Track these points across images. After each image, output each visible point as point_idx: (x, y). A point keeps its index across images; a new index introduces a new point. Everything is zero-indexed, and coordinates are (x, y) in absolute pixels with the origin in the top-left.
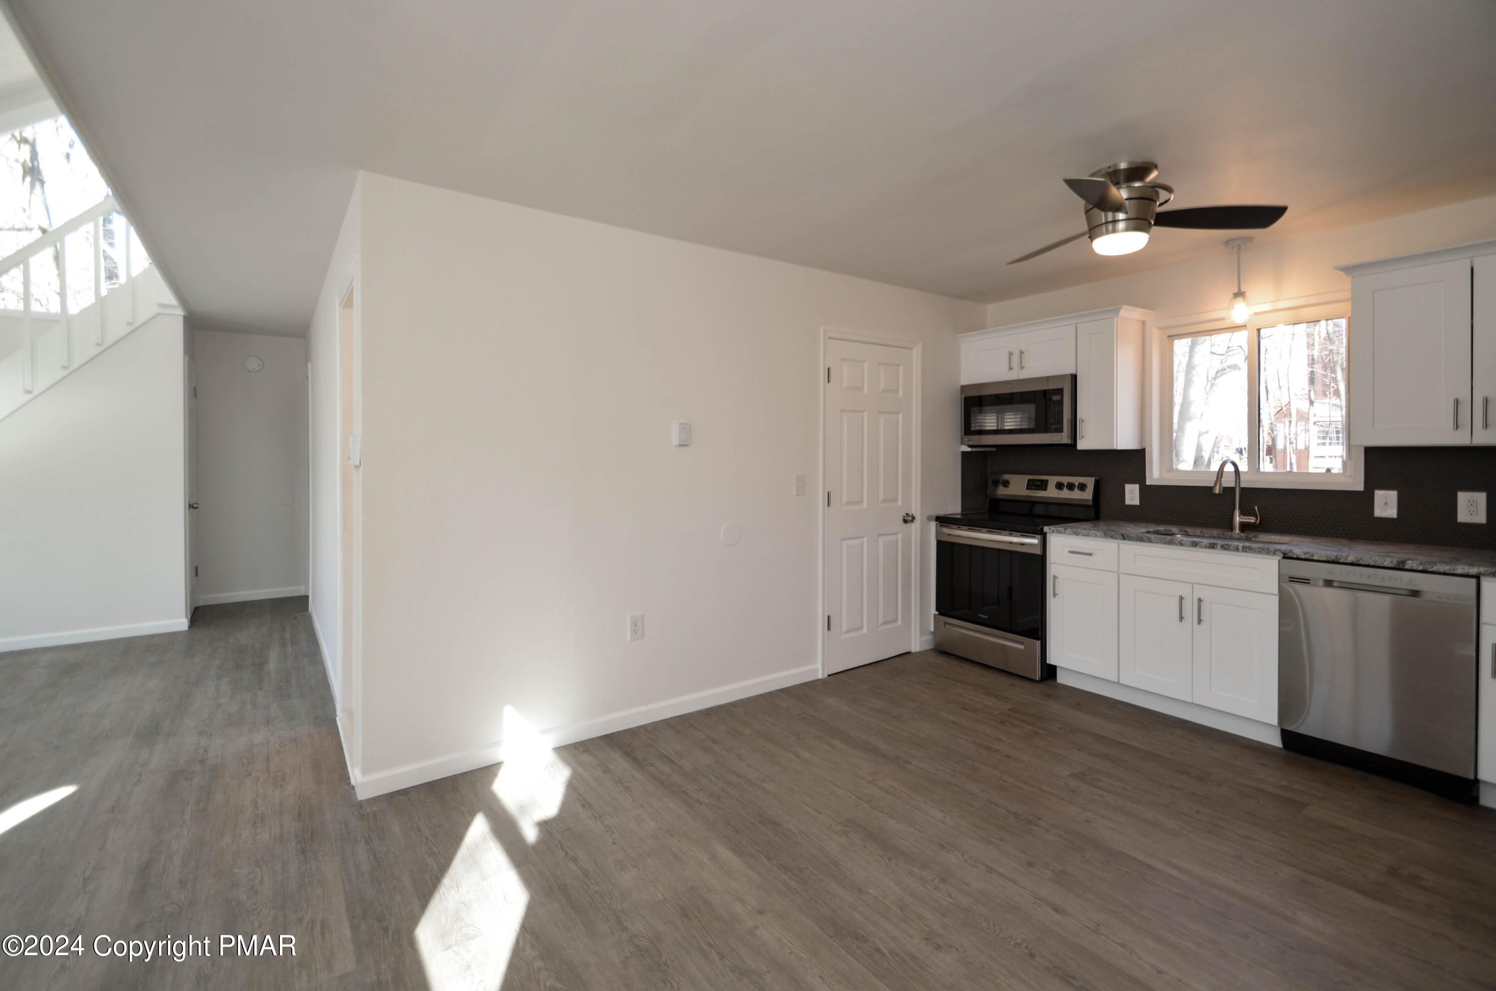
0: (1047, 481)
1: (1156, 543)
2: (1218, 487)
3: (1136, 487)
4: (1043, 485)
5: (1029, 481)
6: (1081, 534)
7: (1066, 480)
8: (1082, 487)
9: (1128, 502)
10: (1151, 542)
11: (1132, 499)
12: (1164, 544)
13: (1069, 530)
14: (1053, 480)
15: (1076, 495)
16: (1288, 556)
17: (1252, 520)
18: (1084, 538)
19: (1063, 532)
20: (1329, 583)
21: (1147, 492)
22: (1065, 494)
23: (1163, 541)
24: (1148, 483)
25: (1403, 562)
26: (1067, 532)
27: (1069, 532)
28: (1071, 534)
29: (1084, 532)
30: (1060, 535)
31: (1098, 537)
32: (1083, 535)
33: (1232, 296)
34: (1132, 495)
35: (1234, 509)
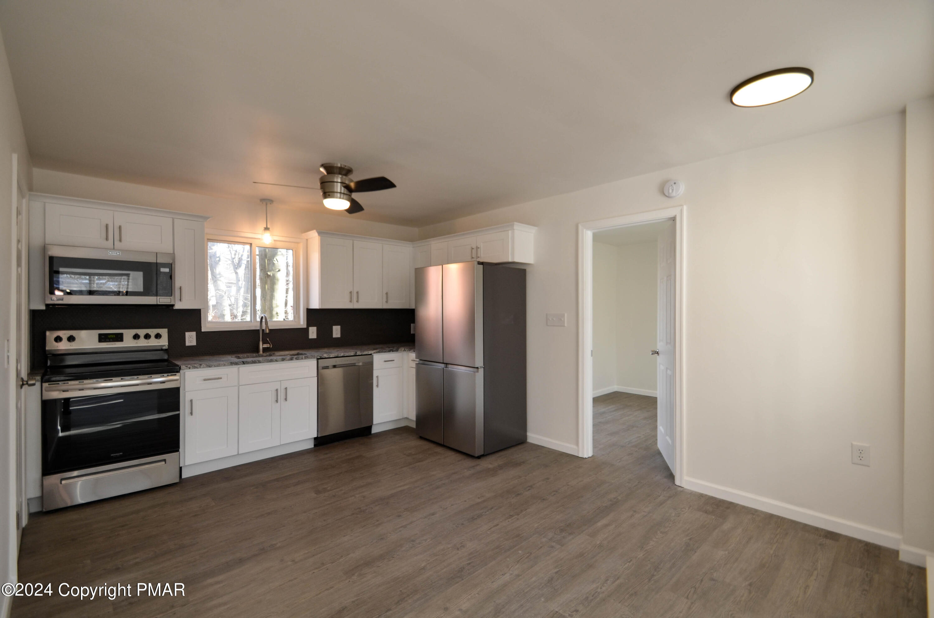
0: (122, 335)
1: (263, 363)
2: (267, 330)
3: (194, 334)
4: (119, 338)
5: (100, 336)
6: (213, 366)
7: (142, 332)
8: (158, 336)
9: (188, 344)
10: (260, 363)
11: (191, 342)
12: (268, 362)
13: (203, 365)
14: (128, 334)
15: (153, 343)
16: (322, 358)
17: (268, 346)
18: (216, 368)
19: (199, 367)
20: (334, 367)
21: (202, 336)
22: (142, 343)
23: (267, 361)
24: (203, 330)
25: (356, 353)
26: (202, 366)
27: (203, 366)
28: (205, 368)
29: (215, 363)
30: (196, 369)
31: (226, 366)
32: (215, 366)
33: (263, 229)
34: (191, 339)
35: (259, 340)
